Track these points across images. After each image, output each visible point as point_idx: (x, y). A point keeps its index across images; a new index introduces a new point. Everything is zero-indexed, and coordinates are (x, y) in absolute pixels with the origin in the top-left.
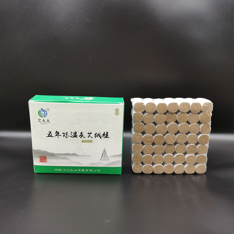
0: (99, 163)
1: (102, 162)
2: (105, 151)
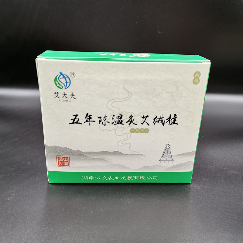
0: (157, 165)
1: (162, 164)
2: (168, 146)
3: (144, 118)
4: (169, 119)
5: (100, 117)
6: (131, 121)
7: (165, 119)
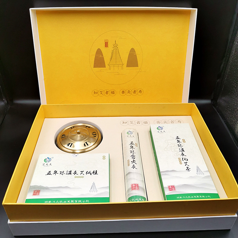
3: (81, 172)
4: (94, 172)
5: (61, 172)
6: (75, 173)
7: (91, 172)
